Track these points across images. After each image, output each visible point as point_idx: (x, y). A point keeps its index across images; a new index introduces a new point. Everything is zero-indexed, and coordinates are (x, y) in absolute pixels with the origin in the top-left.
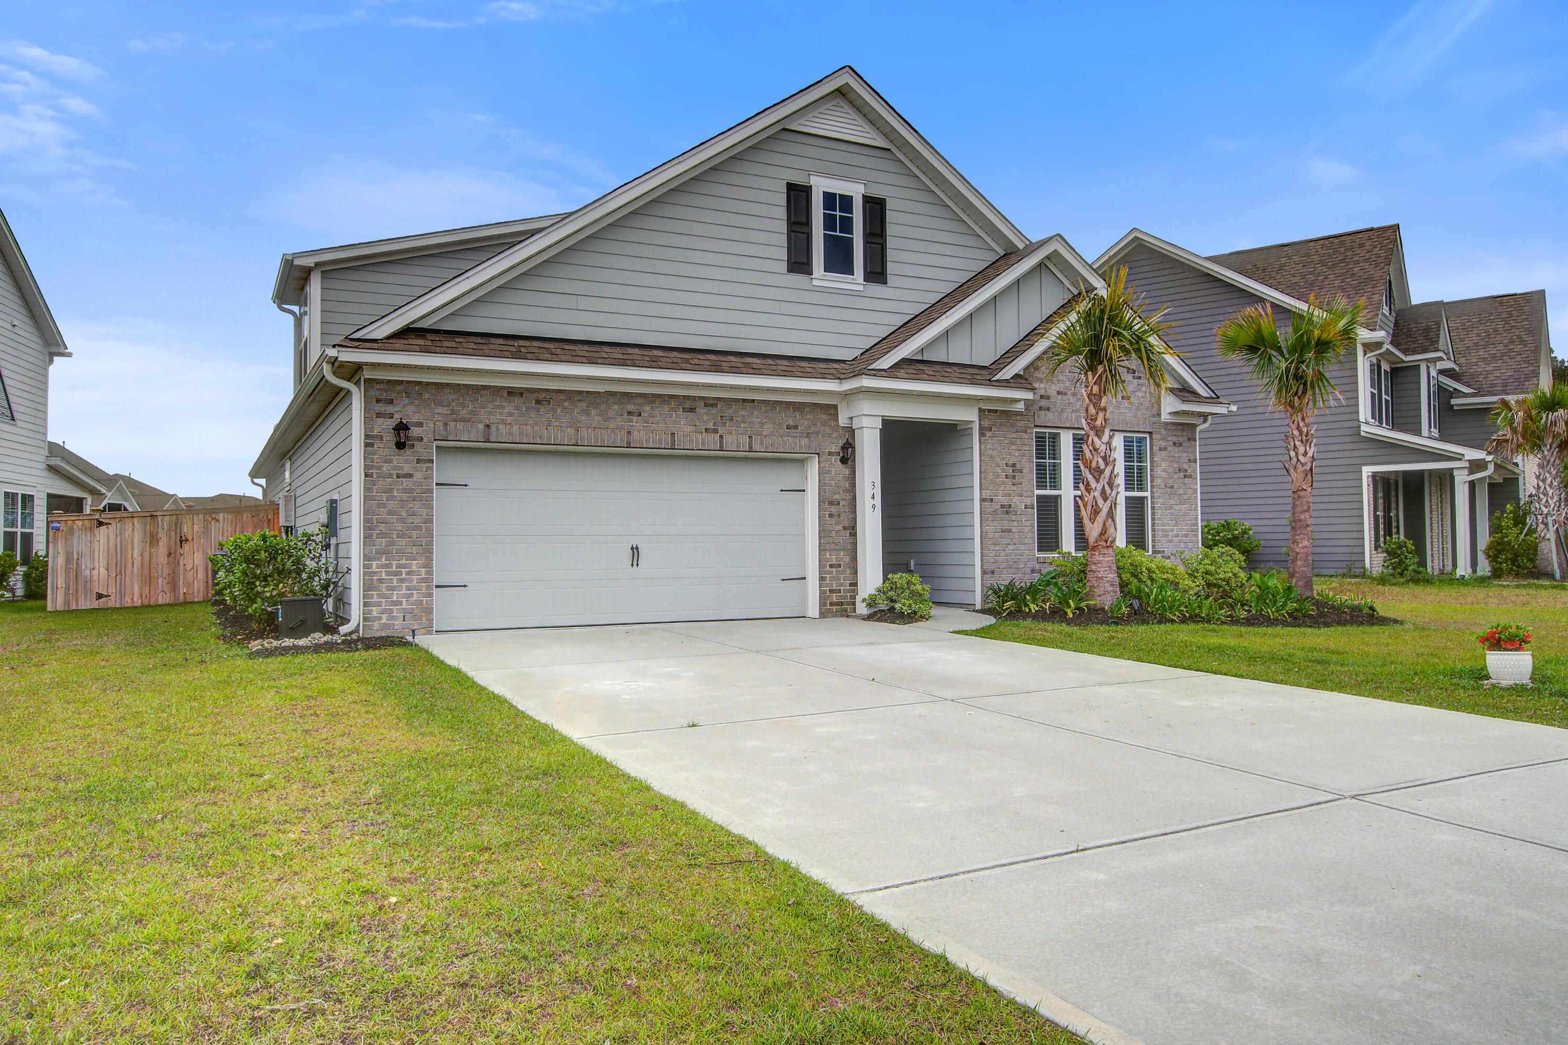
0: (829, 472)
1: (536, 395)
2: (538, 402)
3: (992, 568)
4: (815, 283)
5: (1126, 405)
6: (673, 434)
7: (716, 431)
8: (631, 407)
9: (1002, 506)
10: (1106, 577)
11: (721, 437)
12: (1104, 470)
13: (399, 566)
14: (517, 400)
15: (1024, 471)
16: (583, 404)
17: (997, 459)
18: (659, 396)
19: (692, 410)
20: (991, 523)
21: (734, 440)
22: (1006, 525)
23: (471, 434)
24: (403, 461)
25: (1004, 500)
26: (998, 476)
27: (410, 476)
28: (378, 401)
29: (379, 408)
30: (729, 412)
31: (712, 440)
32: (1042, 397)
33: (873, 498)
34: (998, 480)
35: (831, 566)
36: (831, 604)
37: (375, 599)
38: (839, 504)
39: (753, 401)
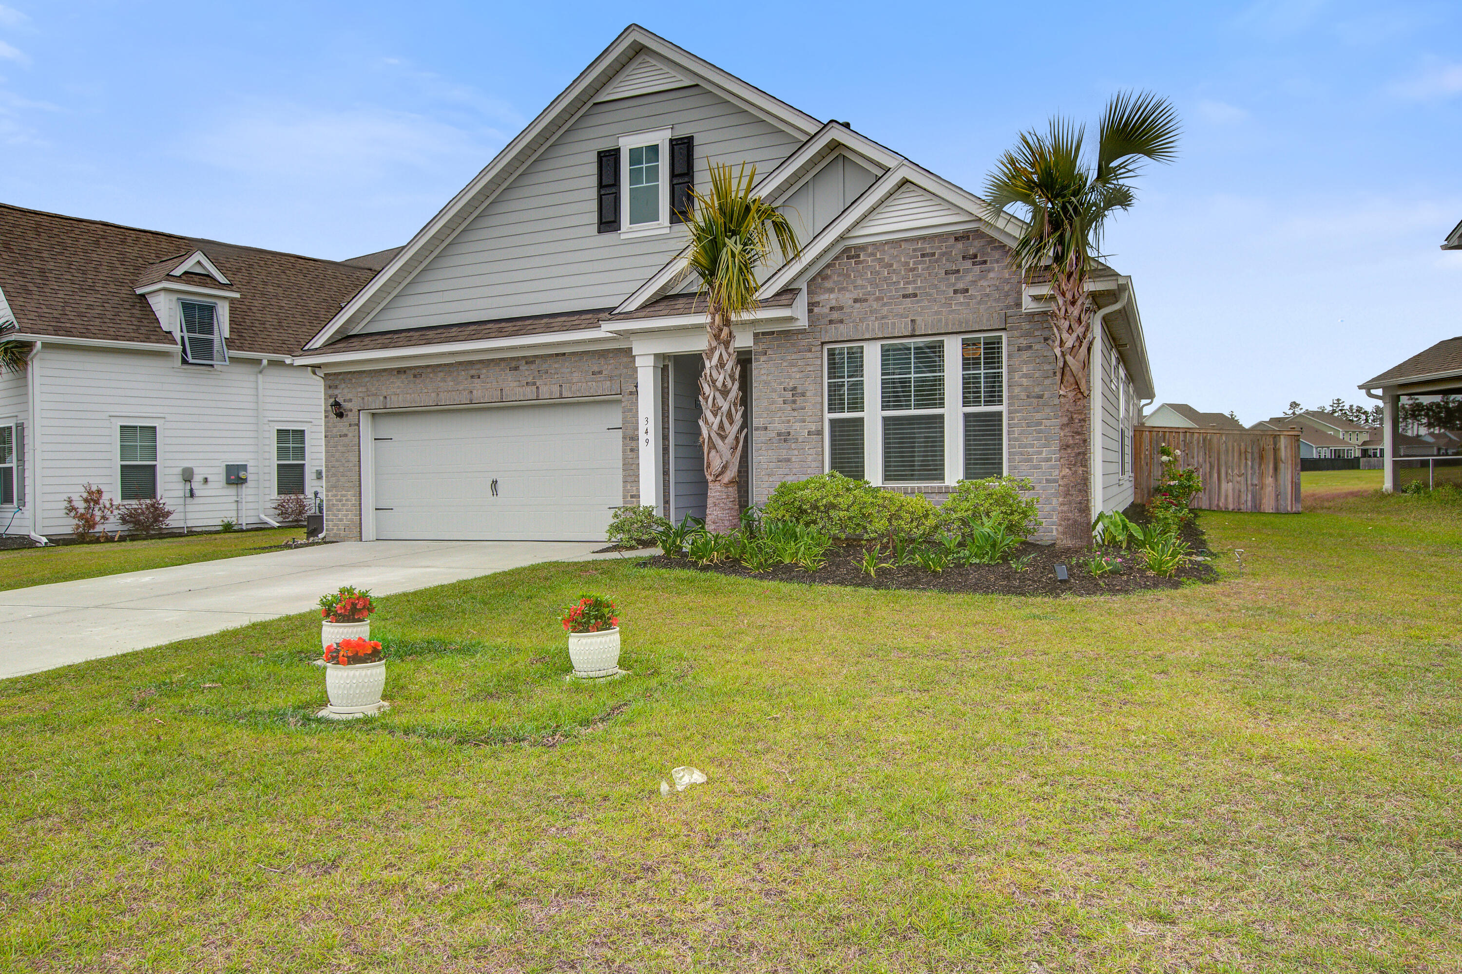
1: (413, 371)
2: (415, 376)
4: (623, 237)
5: (962, 300)
6: (502, 390)
7: (534, 384)
8: (473, 372)
9: (779, 434)
11: (538, 388)
13: (342, 496)
14: (403, 376)
15: (808, 394)
16: (442, 374)
17: (773, 384)
18: (493, 360)
19: (516, 368)
20: (764, 453)
21: (549, 389)
22: (784, 454)
23: (376, 404)
24: (342, 425)
25: (783, 428)
26: (773, 403)
27: (346, 435)
28: (330, 387)
29: (330, 392)
30: (545, 366)
31: (530, 392)
32: (832, 309)
33: (647, 432)
35: (632, 496)
37: (331, 517)
39: (564, 354)
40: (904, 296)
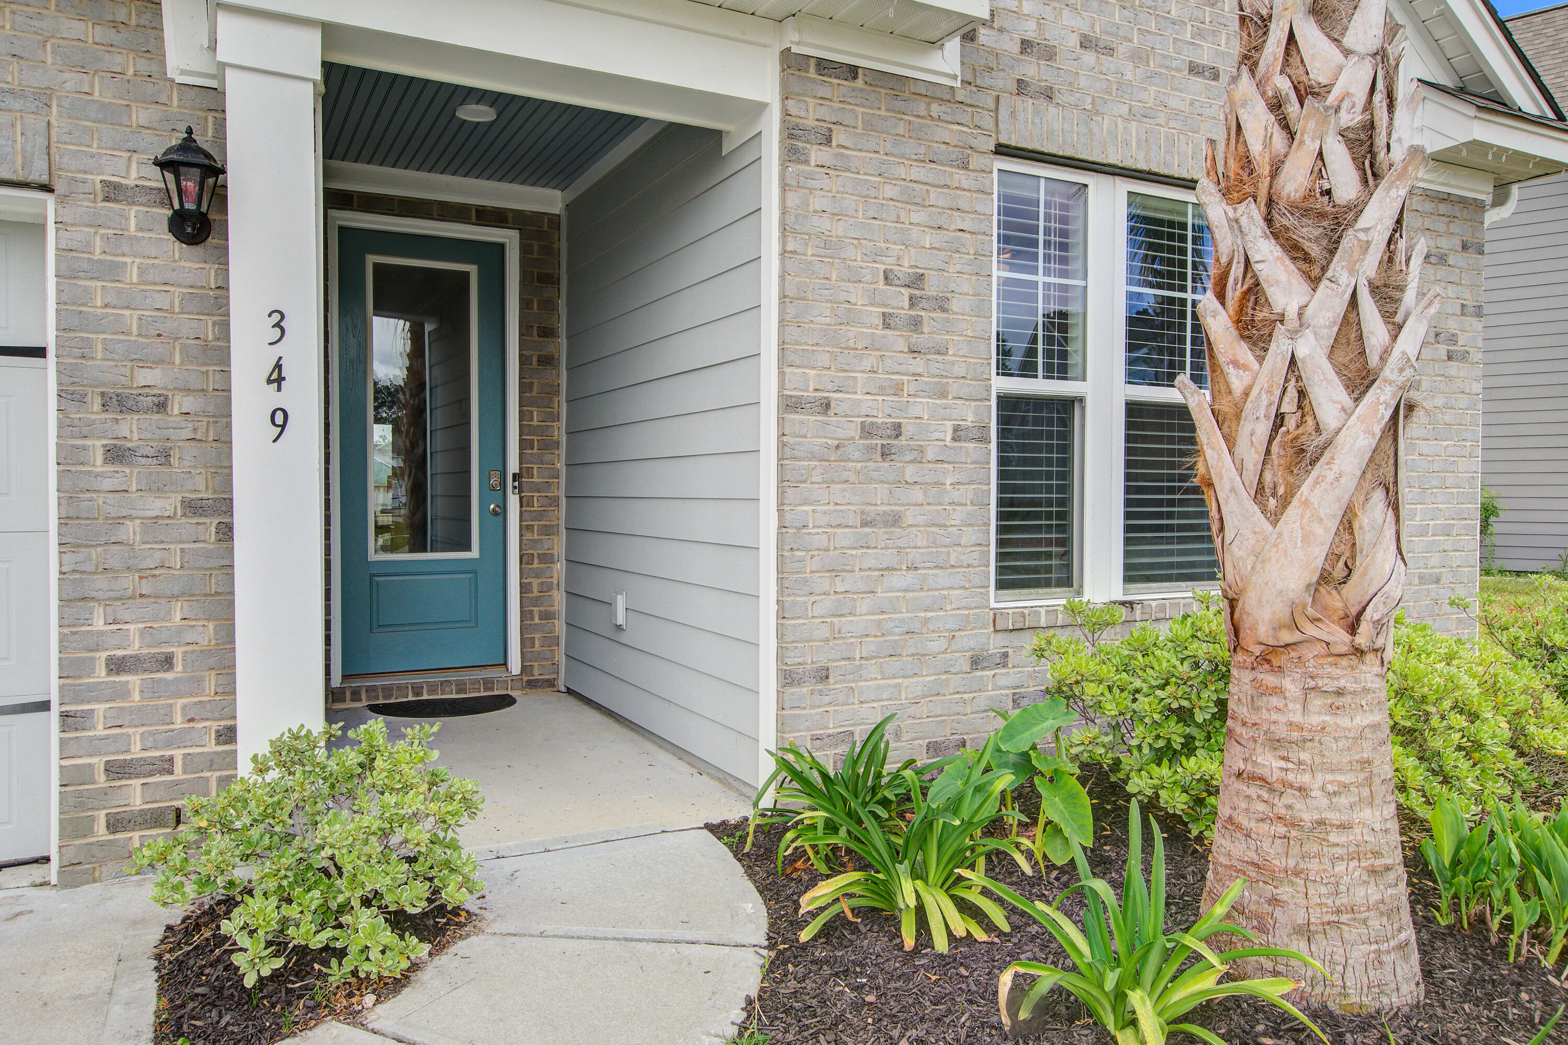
0: (112, 271)
3: (822, 659)
9: (867, 431)
10: (1343, 827)
12: (1357, 209)
15: (955, 305)
20: (820, 492)
22: (879, 498)
25: (876, 408)
26: (851, 317)
32: (1026, 45)
33: (277, 378)
34: (852, 331)
35: (117, 666)
36: (114, 825)
38: (161, 406)
40: (1195, 69)
